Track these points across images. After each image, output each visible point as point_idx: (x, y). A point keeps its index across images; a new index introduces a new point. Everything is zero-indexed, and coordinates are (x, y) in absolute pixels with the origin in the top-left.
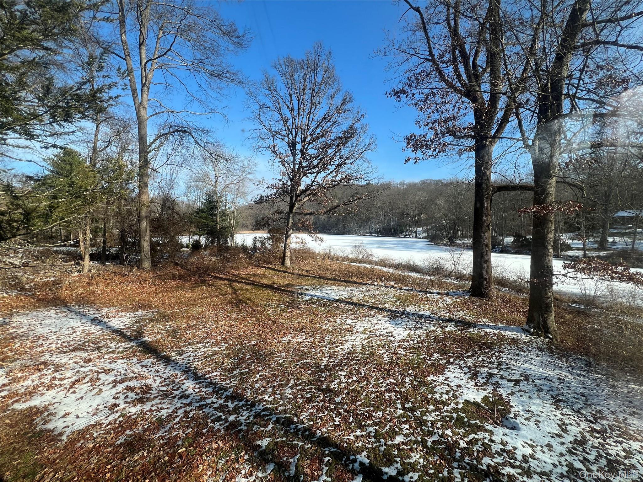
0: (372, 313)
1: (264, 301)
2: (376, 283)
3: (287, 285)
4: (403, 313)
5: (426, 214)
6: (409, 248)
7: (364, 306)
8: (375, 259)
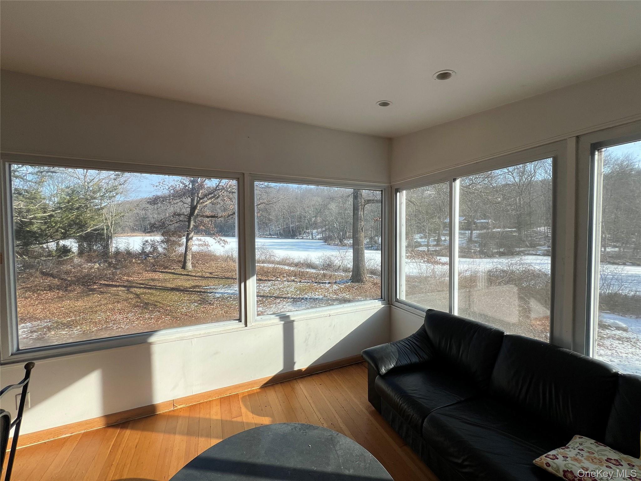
0: (278, 301)
1: (174, 301)
2: (279, 279)
3: (194, 287)
4: (303, 299)
5: (321, 217)
6: (306, 248)
7: (271, 297)
8: (277, 259)
